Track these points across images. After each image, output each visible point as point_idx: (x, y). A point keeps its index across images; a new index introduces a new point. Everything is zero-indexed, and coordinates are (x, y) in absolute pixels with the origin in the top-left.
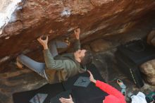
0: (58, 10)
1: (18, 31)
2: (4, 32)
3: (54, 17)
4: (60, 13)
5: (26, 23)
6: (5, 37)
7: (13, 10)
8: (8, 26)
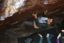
0: (42, 2)
1: (25, 10)
2: (19, 10)
3: (41, 5)
4: (43, 3)
5: (28, 7)
6: (19, 13)
7: (24, 1)
8: (20, 8)
